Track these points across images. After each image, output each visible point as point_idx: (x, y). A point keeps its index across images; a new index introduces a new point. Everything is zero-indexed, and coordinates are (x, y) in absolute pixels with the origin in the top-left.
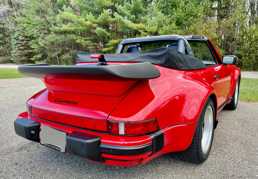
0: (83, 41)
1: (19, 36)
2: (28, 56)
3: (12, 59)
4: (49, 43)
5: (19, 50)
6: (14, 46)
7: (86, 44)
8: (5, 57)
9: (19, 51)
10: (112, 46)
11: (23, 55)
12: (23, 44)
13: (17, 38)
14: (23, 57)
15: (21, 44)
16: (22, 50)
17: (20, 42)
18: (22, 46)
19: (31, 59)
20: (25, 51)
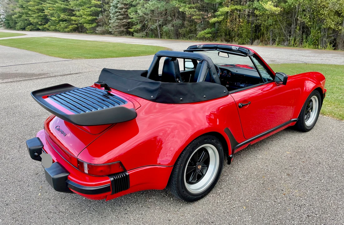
0: (187, 9)
1: (118, 4)
2: (127, 27)
3: (110, 30)
4: (148, 11)
5: (118, 19)
6: (112, 15)
7: (191, 13)
8: (104, 27)
9: (117, 21)
10: (222, 15)
11: (121, 26)
12: (122, 12)
13: (115, 6)
15: (120, 12)
16: (120, 19)
17: (119, 10)
18: (122, 15)
19: (130, 30)
20: (123, 21)
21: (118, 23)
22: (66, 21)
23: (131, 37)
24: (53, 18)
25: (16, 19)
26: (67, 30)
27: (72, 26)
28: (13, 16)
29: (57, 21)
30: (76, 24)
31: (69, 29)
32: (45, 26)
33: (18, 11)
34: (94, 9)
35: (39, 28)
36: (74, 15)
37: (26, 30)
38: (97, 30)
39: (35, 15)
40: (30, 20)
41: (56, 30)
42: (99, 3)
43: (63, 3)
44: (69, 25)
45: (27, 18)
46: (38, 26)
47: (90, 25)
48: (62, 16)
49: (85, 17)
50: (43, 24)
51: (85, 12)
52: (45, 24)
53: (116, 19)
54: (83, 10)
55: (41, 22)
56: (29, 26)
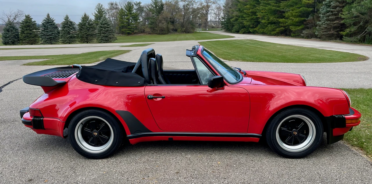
1: (332, 2)
2: (338, 29)
3: (317, 33)
4: (365, 10)
5: (328, 20)
6: (322, 15)
8: (311, 30)
9: (327, 22)
11: (331, 28)
12: (335, 12)
13: (328, 4)
14: (331, 30)
15: (332, 12)
16: (331, 20)
17: (332, 9)
18: (333, 15)
19: (341, 32)
20: (335, 22)
21: (328, 24)
22: (274, 23)
23: (340, 42)
24: (263, 21)
25: (234, 23)
26: (273, 33)
27: (279, 29)
28: (231, 20)
29: (266, 24)
30: (284, 27)
32: (255, 29)
33: (236, 14)
34: (303, 9)
35: (251, 31)
36: (284, 17)
37: (239, 32)
38: (303, 33)
39: (248, 19)
40: (244, 23)
41: (263, 34)
42: (310, 2)
43: (275, 4)
44: (277, 28)
45: (242, 21)
46: (250, 29)
47: (297, 27)
48: (272, 18)
50: (254, 27)
51: (293, 13)
52: (256, 27)
53: (326, 20)
54: (293, 10)
55: (253, 24)
56: (242, 29)
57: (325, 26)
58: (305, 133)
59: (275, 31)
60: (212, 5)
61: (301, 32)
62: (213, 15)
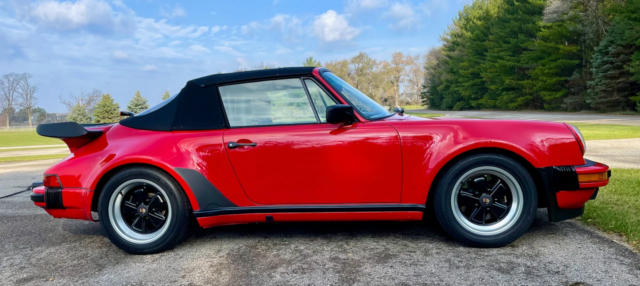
1: (610, 46)
2: (627, 93)
3: (588, 101)
5: (606, 77)
6: (595, 70)
8: (579, 97)
9: (604, 81)
11: (613, 91)
12: (617, 62)
13: (604, 51)
15: (612, 63)
16: (612, 78)
17: (611, 59)
18: (614, 68)
19: (632, 98)
20: (619, 81)
21: (607, 85)
22: (513, 89)
23: (632, 114)
24: (493, 87)
25: (443, 93)
26: (512, 105)
27: (523, 98)
28: (438, 88)
29: (499, 92)
30: (531, 94)
31: (516, 104)
32: (480, 101)
33: (446, 78)
34: (563, 62)
35: (472, 105)
36: (529, 77)
37: (454, 109)
38: (564, 103)
39: (466, 84)
40: (460, 92)
41: (495, 108)
42: (574, 49)
43: (512, 58)
44: (519, 97)
45: (456, 89)
46: (471, 101)
47: (554, 93)
48: (508, 81)
49: (545, 78)
50: (479, 97)
51: (545, 70)
52: (482, 98)
53: (603, 77)
54: (544, 65)
55: (476, 93)
56: (458, 103)
57: (603, 88)
58: (506, 201)
59: (514, 102)
60: (406, 67)
61: (562, 102)
62: (406, 83)
